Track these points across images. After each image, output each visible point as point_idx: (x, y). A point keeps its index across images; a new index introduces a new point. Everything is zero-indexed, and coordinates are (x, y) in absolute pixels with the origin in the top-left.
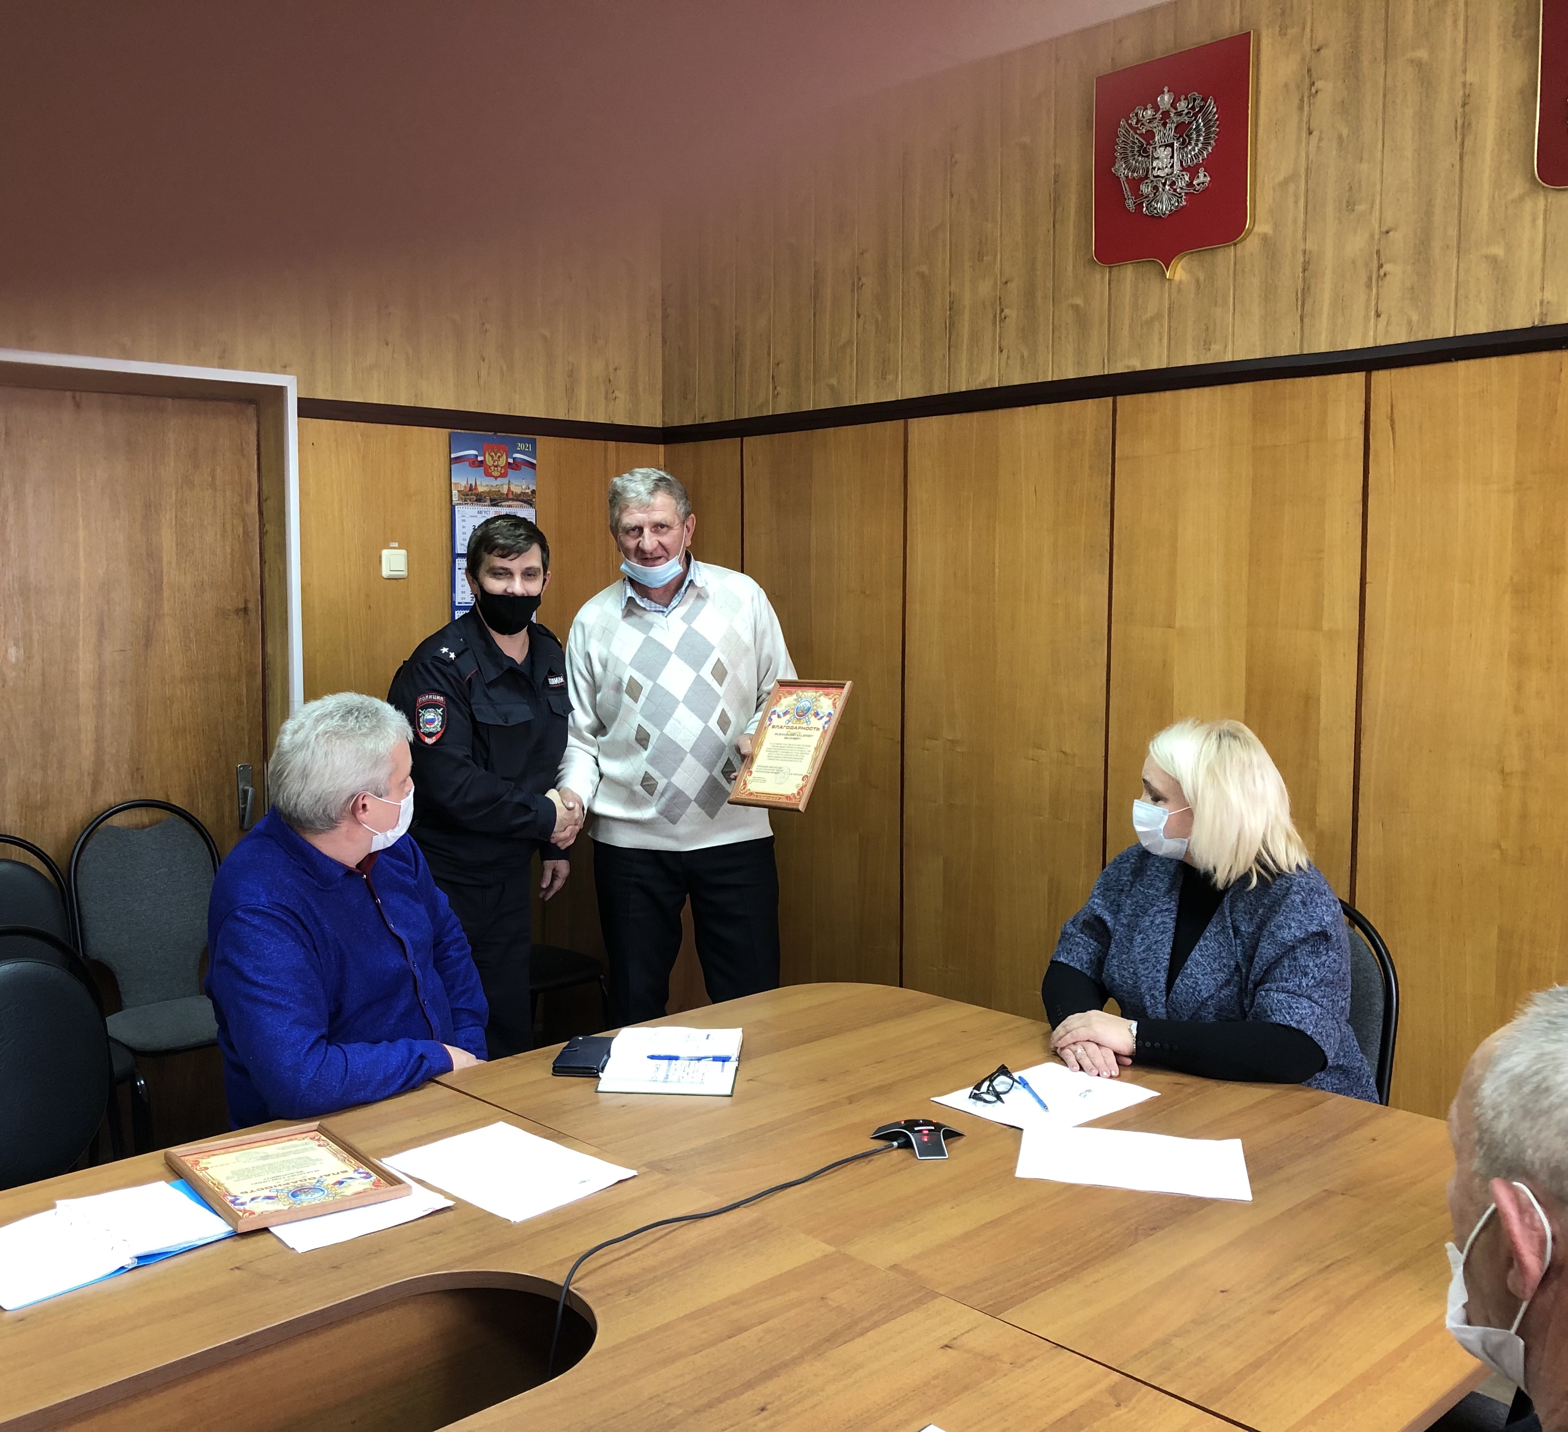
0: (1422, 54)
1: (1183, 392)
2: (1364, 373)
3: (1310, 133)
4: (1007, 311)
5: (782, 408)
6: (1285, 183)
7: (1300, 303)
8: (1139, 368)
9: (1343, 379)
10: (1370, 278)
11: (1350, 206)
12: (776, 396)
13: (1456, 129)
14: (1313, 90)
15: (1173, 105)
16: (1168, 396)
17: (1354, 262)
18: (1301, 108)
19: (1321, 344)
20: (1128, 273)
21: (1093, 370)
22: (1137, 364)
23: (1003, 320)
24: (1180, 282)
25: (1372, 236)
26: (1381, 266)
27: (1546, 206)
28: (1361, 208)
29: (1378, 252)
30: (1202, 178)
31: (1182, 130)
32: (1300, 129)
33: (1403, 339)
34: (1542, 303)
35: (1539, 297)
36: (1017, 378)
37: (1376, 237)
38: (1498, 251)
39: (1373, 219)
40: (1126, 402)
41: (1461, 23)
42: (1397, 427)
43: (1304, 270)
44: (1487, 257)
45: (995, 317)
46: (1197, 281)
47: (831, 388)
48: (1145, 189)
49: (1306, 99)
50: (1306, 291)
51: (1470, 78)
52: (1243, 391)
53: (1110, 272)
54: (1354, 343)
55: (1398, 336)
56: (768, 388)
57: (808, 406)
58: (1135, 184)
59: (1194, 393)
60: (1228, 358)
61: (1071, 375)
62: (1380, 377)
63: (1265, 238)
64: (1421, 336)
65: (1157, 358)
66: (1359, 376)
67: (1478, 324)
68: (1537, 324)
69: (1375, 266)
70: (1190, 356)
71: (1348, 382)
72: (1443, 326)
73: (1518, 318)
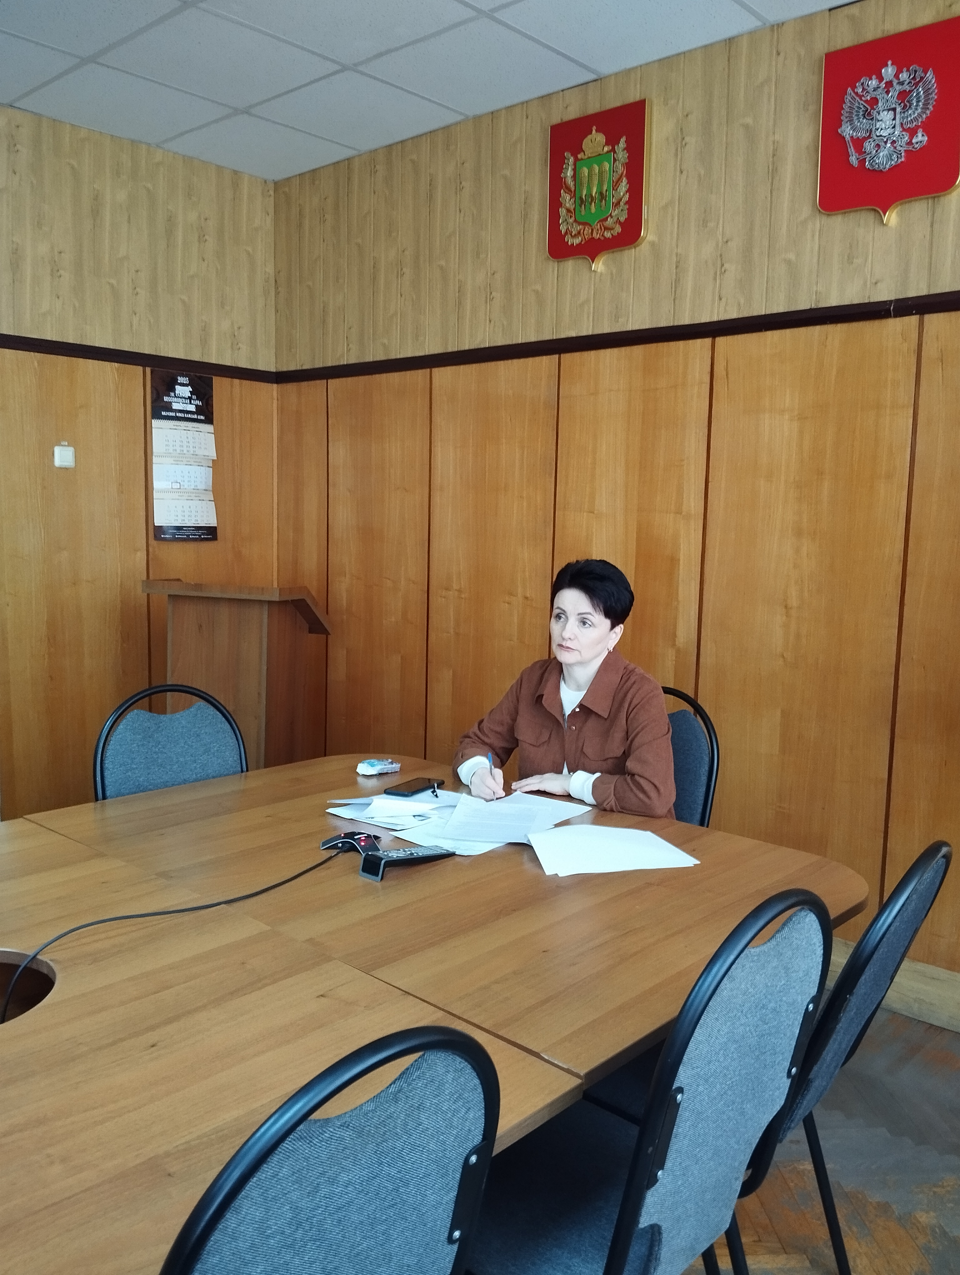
0: (749, 120)
1: (602, 352)
2: (711, 339)
3: (682, 172)
4: (494, 294)
5: (352, 359)
6: (665, 208)
7: (673, 289)
8: (573, 335)
9: (699, 341)
10: (716, 274)
11: (705, 223)
12: (349, 350)
13: (768, 172)
14: (684, 143)
16: (593, 353)
17: (706, 262)
18: (676, 155)
19: (686, 318)
20: (570, 268)
22: (572, 332)
23: (492, 299)
24: (601, 274)
25: (717, 245)
26: (722, 265)
27: (821, 227)
28: (711, 225)
29: (721, 256)
32: (675, 170)
33: (734, 315)
34: (816, 293)
35: (815, 289)
36: (500, 341)
37: (720, 245)
38: (792, 256)
39: (718, 232)
40: (567, 358)
41: (773, 100)
42: (729, 376)
43: (677, 267)
44: (785, 260)
45: (486, 298)
46: (612, 274)
47: (384, 345)
49: (679, 149)
50: (677, 281)
51: (777, 137)
52: (638, 351)
53: (558, 267)
54: (705, 318)
55: (733, 314)
56: (344, 345)
57: (369, 358)
59: (608, 351)
60: (630, 327)
61: (533, 339)
62: (721, 341)
63: (652, 244)
64: (745, 314)
65: (586, 329)
66: (708, 341)
67: (779, 306)
68: (813, 306)
69: (719, 265)
70: (606, 328)
71: (701, 345)
72: (760, 309)
73: (803, 303)
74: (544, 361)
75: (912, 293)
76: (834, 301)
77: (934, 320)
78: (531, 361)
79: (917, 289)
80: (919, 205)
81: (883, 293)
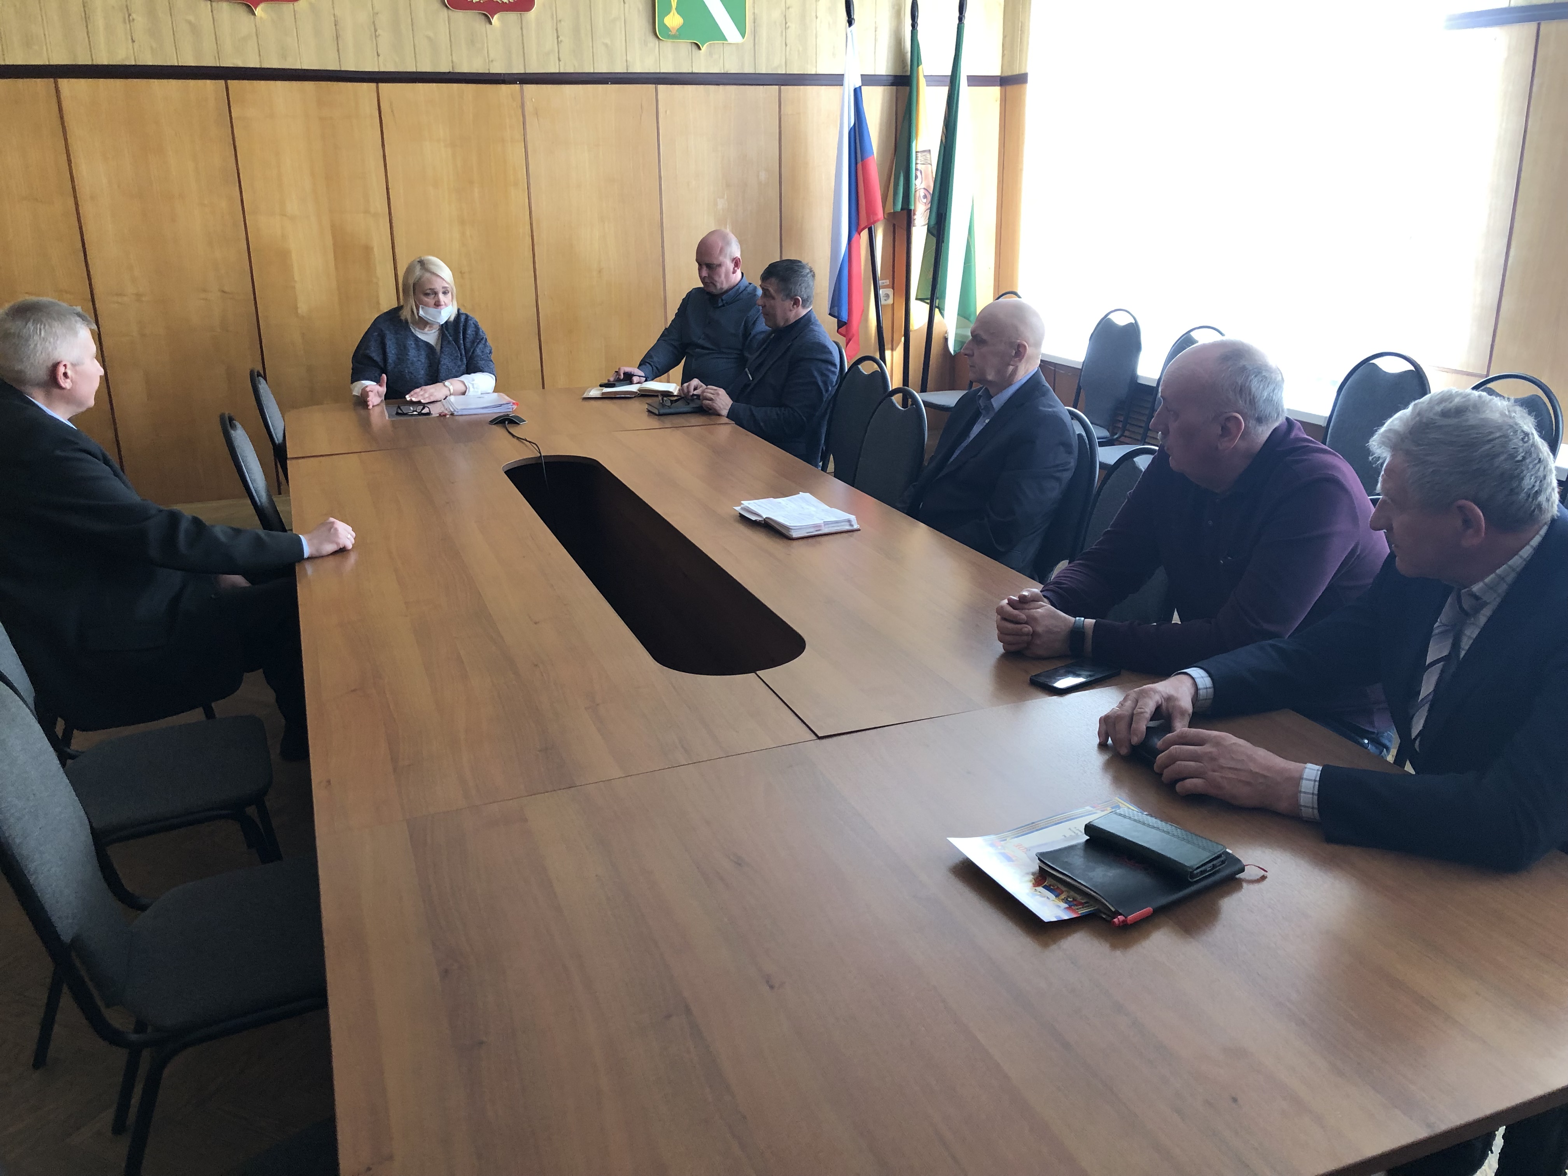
1: (272, 84)
2: (375, 84)
4: (133, 16)
7: (335, 41)
8: (241, 65)
9: (365, 85)
10: (371, 35)
16: (262, 84)
17: (361, 26)
19: (350, 65)
20: (225, 10)
21: (208, 63)
22: (240, 64)
23: (132, 20)
24: (264, 19)
25: (369, 14)
26: (376, 31)
27: (447, 17)
29: (374, 23)
33: (391, 69)
34: (451, 62)
35: (450, 58)
36: (149, 61)
37: (372, 15)
38: (430, 34)
39: (369, 5)
40: (232, 83)
43: (335, 25)
44: (426, 36)
45: (124, 18)
46: (273, 19)
50: (338, 37)
52: (309, 86)
53: (211, 4)
54: (368, 68)
55: (389, 67)
59: (278, 84)
60: (298, 67)
61: (193, 64)
62: (382, 86)
63: (311, 3)
64: (400, 68)
65: (253, 62)
66: (373, 85)
67: (426, 67)
68: (451, 71)
69: (373, 31)
70: (274, 63)
71: (367, 88)
72: (410, 67)
73: (444, 67)
74: (209, 85)
75: (515, 70)
76: (465, 69)
77: (529, 89)
78: (192, 83)
79: (518, 69)
80: (512, 16)
81: (497, 68)
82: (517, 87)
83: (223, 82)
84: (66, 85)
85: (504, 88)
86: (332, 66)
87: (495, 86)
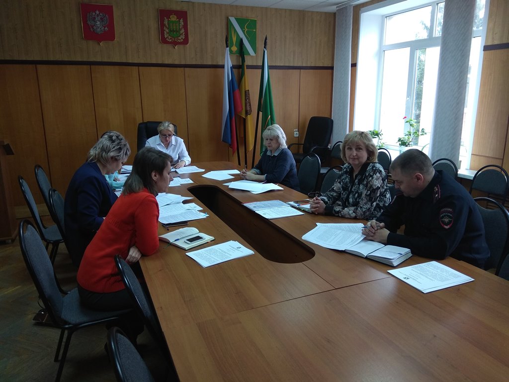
0: (141, 18)
1: (105, 67)
2: (138, 67)
3: (124, 25)
4: (62, 45)
6: (121, 33)
7: (126, 54)
9: (134, 67)
10: (137, 52)
11: (132, 39)
13: (147, 31)
15: (99, 14)
16: (102, 66)
17: (134, 48)
18: (122, 21)
19: (130, 61)
20: (91, 43)
21: (85, 60)
22: (95, 60)
23: (61, 47)
24: (103, 46)
25: (136, 45)
27: (162, 46)
28: (134, 40)
29: (138, 48)
30: (106, 28)
31: (101, 19)
32: (122, 24)
34: (162, 60)
38: (155, 51)
39: (136, 42)
40: (92, 67)
41: (147, 15)
43: (126, 48)
45: (59, 46)
46: (106, 47)
47: (10, 55)
48: (95, 28)
49: (123, 19)
50: (126, 52)
51: (149, 24)
52: (117, 67)
53: (87, 41)
54: (136, 62)
55: (142, 62)
58: (92, 27)
59: (107, 67)
60: (113, 61)
61: (79, 60)
62: (141, 68)
63: (118, 41)
64: (146, 62)
65: (99, 59)
67: (154, 62)
68: (162, 63)
69: (137, 50)
70: (106, 60)
71: (136, 68)
72: (149, 61)
73: (160, 62)
74: (85, 67)
75: (182, 63)
76: (166, 62)
77: (187, 69)
78: (79, 66)
79: (183, 63)
80: (181, 46)
81: (177, 62)
82: (182, 69)
83: (89, 66)
84: (39, 66)
85: (179, 68)
86: (124, 61)
87: (175, 68)
